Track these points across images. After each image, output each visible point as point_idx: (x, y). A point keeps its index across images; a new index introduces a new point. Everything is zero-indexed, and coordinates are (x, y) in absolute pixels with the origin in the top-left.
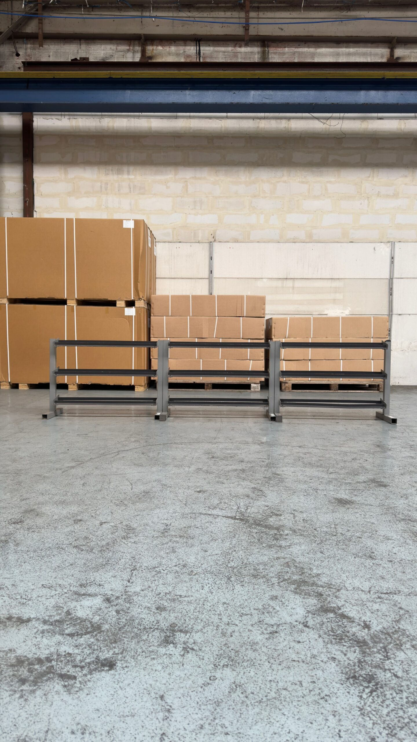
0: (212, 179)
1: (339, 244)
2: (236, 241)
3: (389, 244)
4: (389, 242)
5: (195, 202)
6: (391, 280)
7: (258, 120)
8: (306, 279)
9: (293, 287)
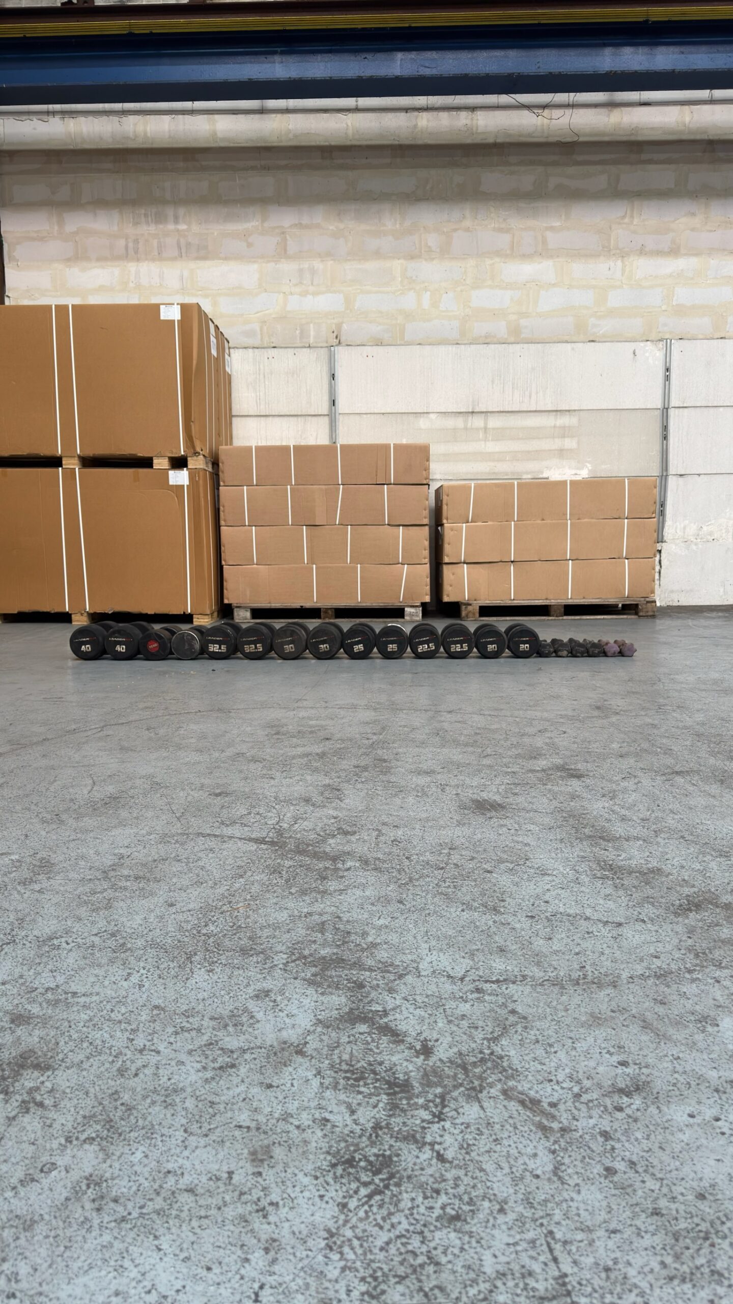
0: (331, 228)
1: (569, 346)
2: (379, 343)
3: (661, 345)
4: (661, 340)
5: (301, 271)
6: (665, 410)
7: (416, 113)
8: (508, 412)
9: (485, 429)
